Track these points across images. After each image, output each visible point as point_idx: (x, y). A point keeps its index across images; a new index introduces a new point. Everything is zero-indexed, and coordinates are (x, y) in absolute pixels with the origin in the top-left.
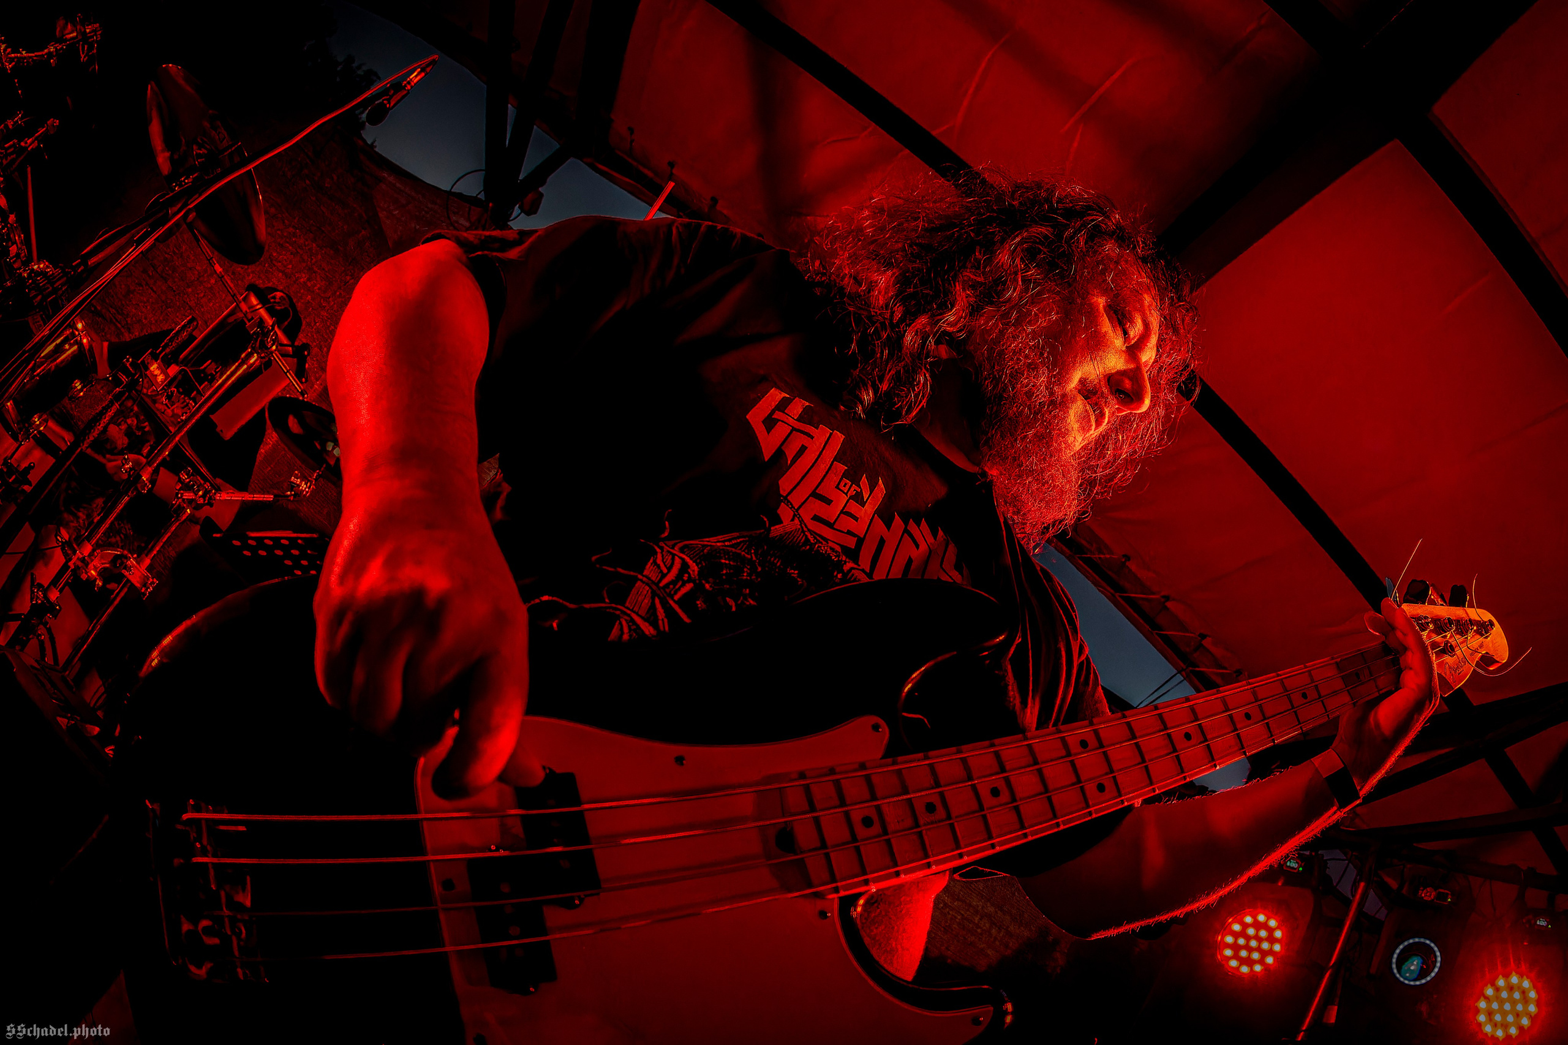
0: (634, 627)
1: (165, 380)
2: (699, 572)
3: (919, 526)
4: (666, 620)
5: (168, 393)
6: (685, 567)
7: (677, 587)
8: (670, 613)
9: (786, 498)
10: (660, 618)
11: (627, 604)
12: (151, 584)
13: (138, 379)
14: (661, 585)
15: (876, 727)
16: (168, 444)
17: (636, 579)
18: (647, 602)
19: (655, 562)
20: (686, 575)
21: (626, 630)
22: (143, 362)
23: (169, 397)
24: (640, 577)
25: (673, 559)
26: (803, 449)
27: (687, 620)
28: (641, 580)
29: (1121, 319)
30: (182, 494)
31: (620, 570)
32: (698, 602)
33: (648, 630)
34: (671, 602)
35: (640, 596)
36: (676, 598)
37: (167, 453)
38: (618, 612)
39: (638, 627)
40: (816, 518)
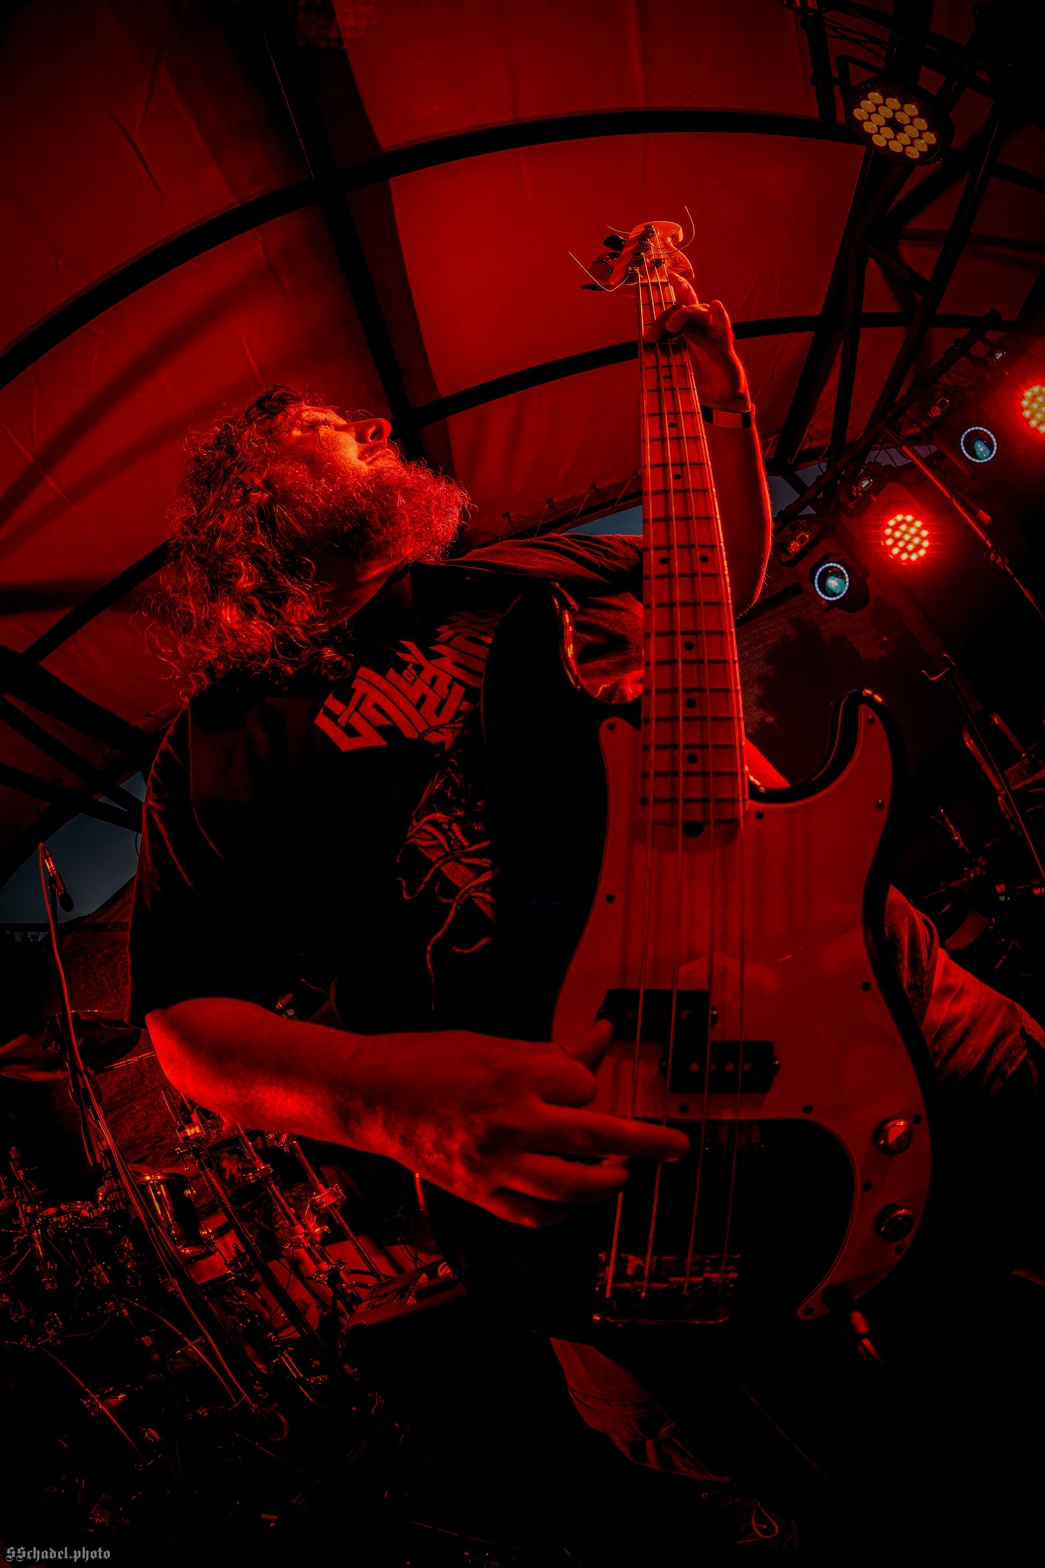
0: (481, 888)
1: (200, 1126)
2: (444, 813)
4: (484, 860)
5: (210, 1128)
6: (434, 823)
7: (453, 837)
8: (478, 854)
9: (420, 735)
10: (480, 863)
11: (460, 886)
12: (337, 1190)
13: (193, 1148)
14: (448, 850)
16: (243, 1139)
17: (438, 870)
18: (462, 868)
19: (425, 848)
20: (444, 825)
21: (481, 895)
22: (184, 1139)
23: (213, 1127)
24: (437, 865)
25: (425, 831)
26: (376, 706)
27: (489, 842)
28: (442, 865)
30: (282, 1143)
31: (426, 879)
32: (476, 828)
33: (487, 876)
34: (470, 849)
35: (456, 873)
36: (466, 844)
37: (250, 1143)
38: (465, 896)
39: (481, 883)
40: (438, 712)
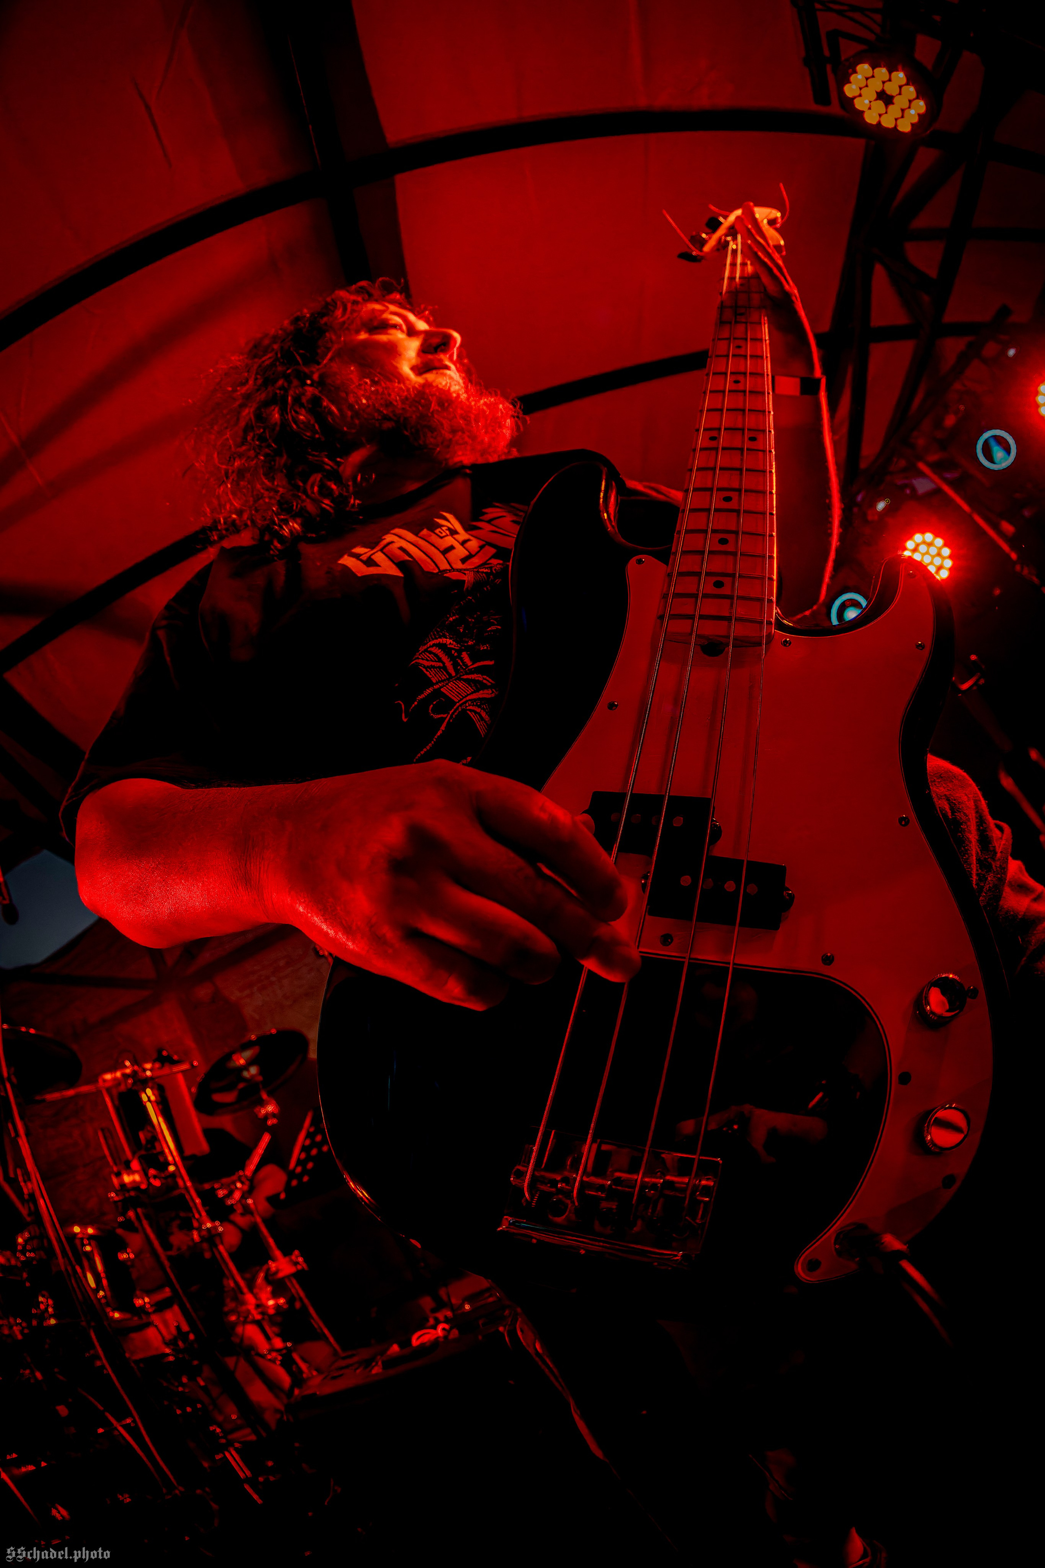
0: (479, 703)
1: (140, 1175)
3: (487, 513)
4: (485, 677)
5: (151, 1176)
6: (442, 647)
7: (461, 663)
8: (479, 670)
9: (440, 571)
10: (481, 679)
11: (456, 701)
12: (298, 1259)
13: (131, 1196)
14: (453, 674)
15: (640, 562)
17: (438, 690)
18: (461, 684)
19: (426, 668)
20: (453, 652)
21: (478, 710)
22: (119, 1186)
24: (438, 685)
25: (431, 653)
26: (401, 548)
27: (492, 663)
28: (441, 683)
29: (386, 326)
31: (422, 697)
32: (482, 649)
33: (487, 694)
34: (471, 667)
35: (455, 690)
36: (470, 664)
38: (460, 710)
39: (479, 699)
40: (464, 561)
